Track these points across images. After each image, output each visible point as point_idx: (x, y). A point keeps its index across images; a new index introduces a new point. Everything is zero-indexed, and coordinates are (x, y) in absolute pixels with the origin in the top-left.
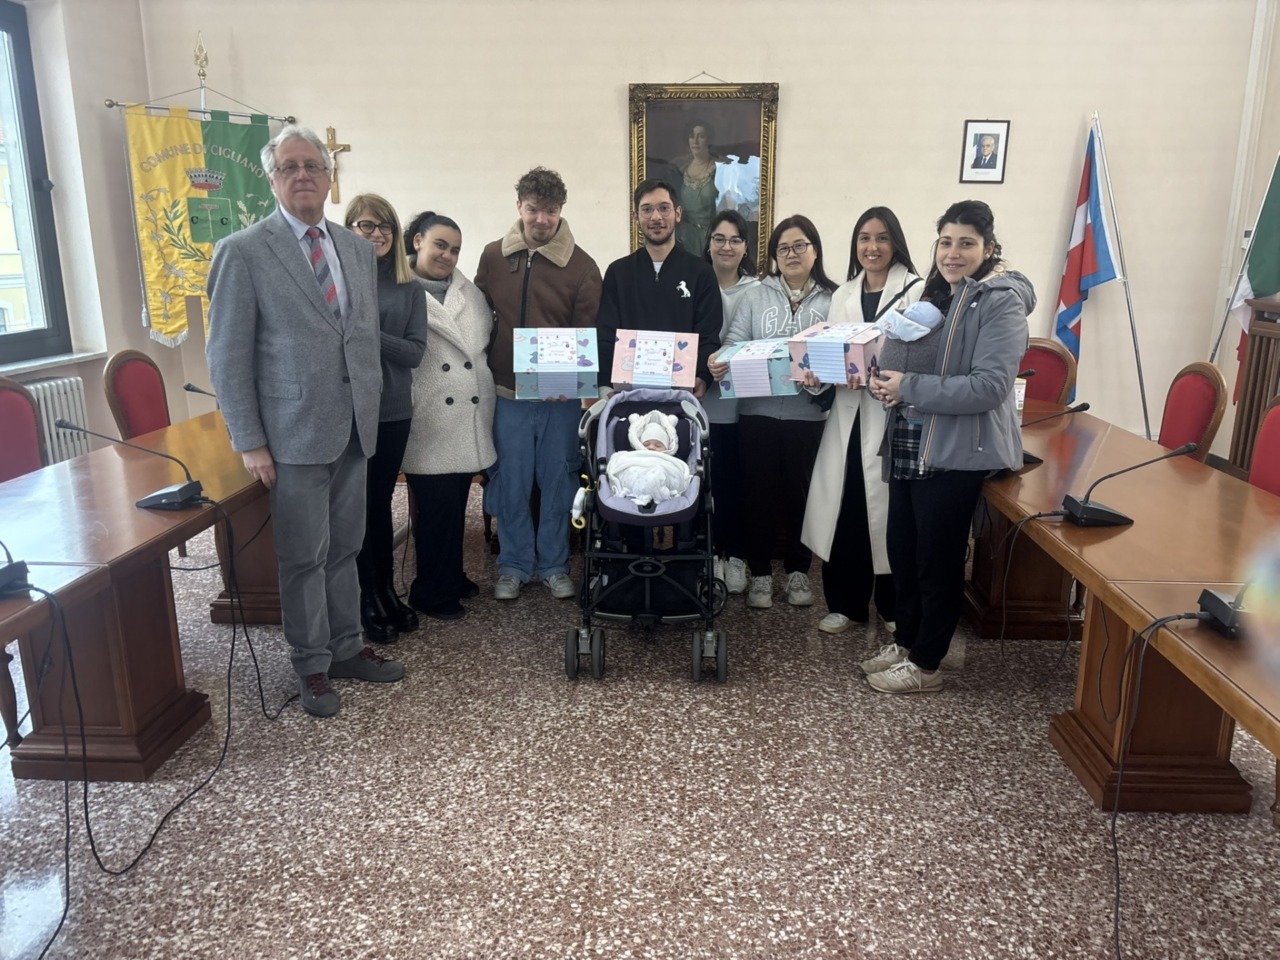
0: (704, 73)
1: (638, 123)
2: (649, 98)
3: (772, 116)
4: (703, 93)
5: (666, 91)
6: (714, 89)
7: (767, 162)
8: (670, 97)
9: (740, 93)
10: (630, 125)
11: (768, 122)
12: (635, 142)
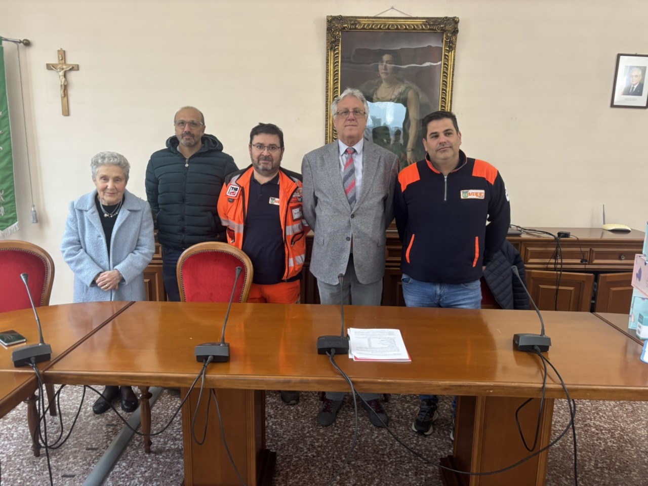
0: (392, 8)
1: (334, 51)
2: (344, 28)
3: (451, 46)
4: (393, 25)
5: (359, 23)
6: (402, 22)
8: (363, 28)
9: (425, 25)
10: (328, 52)
11: (449, 51)
12: (331, 67)
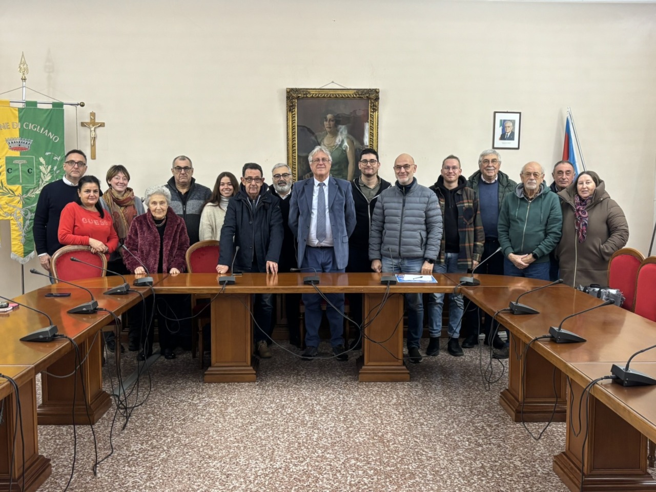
0: (333, 82)
1: (292, 112)
2: (299, 97)
3: (375, 109)
4: (333, 95)
5: (309, 93)
6: (339, 92)
7: (373, 136)
8: (312, 97)
9: (356, 94)
10: (287, 113)
11: (373, 112)
12: (290, 123)
